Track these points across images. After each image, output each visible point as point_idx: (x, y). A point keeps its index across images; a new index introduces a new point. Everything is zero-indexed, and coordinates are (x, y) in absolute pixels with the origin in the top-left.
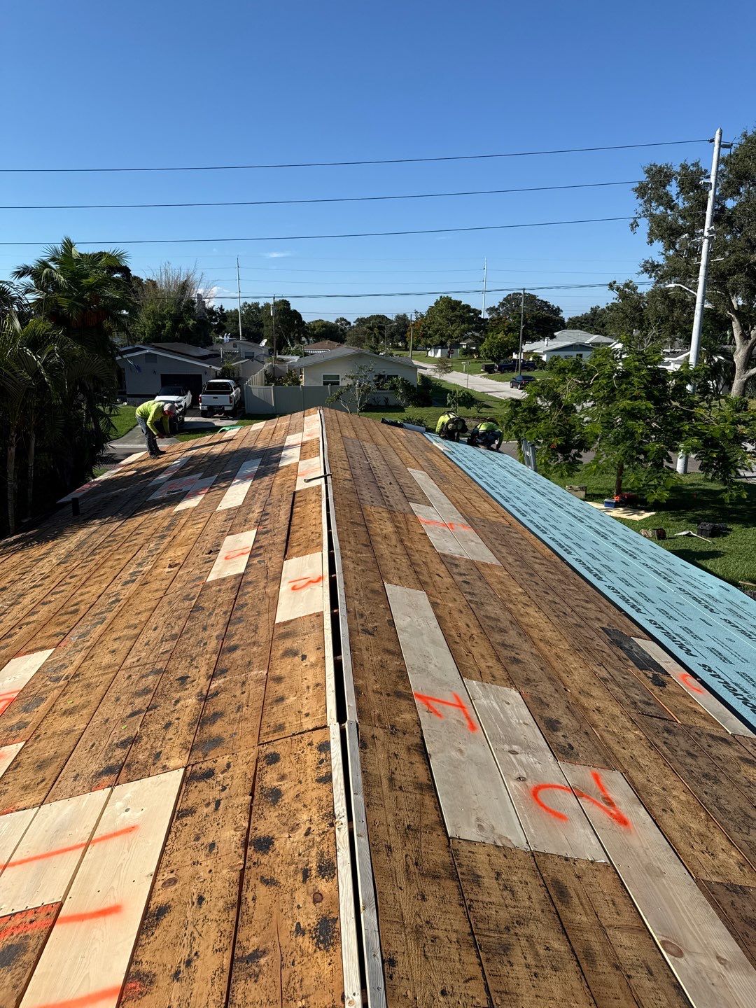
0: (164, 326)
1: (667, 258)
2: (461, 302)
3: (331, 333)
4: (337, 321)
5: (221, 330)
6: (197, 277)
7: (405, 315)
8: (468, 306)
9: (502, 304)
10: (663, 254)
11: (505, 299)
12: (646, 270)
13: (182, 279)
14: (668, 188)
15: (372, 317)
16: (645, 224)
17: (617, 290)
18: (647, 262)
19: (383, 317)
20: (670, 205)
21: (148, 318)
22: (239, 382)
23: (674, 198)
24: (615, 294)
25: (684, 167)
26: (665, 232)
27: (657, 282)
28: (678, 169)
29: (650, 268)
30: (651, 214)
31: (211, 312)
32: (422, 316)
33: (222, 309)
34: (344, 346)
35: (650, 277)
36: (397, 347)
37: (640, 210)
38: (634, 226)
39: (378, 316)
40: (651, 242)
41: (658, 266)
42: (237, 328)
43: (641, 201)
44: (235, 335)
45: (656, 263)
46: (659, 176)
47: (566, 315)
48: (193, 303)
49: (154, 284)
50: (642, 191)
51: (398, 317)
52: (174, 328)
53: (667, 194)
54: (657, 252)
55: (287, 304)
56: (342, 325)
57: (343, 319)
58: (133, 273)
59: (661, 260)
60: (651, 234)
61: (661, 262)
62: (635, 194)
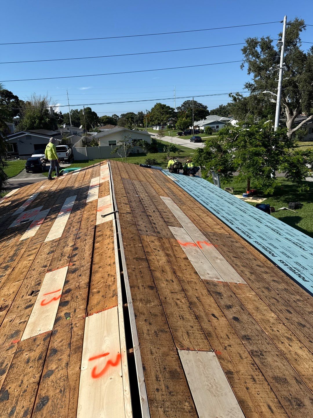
0: (35, 122)
1: (255, 81)
2: (166, 105)
3: (111, 121)
4: (113, 116)
5: (61, 122)
6: (48, 99)
7: (142, 112)
8: (169, 107)
9: (182, 106)
10: (253, 79)
11: (184, 103)
12: (247, 87)
13: (42, 100)
14: (256, 48)
15: (128, 113)
16: (247, 65)
17: (232, 97)
18: (247, 83)
19: (133, 113)
20: (258, 57)
21: (28, 119)
22: (70, 146)
23: (260, 53)
24: (232, 99)
25: (262, 39)
26: (257, 69)
27: (252, 92)
28: (259, 40)
29: (248, 86)
30: (250, 61)
31: (56, 114)
32: (149, 112)
33: (61, 113)
34: (117, 127)
35: (249, 90)
36: (140, 126)
37: (245, 59)
38: (242, 66)
39: (131, 113)
40: (249, 73)
41: (252, 85)
42: (69, 121)
43: (244, 55)
44: (68, 124)
45: (251, 84)
46: (252, 43)
47: (209, 109)
48: (48, 111)
49: (29, 103)
50: (244, 50)
51: (139, 113)
52: (40, 123)
53: (256, 51)
54: (250, 79)
55: (90, 109)
56: (115, 117)
57: (115, 115)
58: (20, 99)
59: (252, 82)
60: (250, 70)
61: (253, 83)
62: (242, 52)
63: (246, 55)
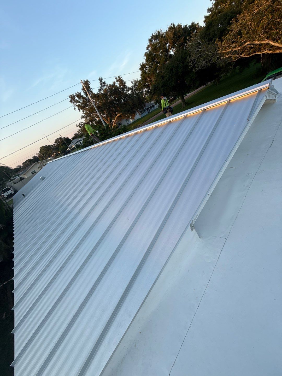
4: (17, 167)
7: (35, 156)
9: (55, 143)
11: (55, 141)
15: (26, 161)
16: (76, 108)
18: (82, 116)
20: (79, 102)
23: (79, 100)
25: (76, 94)
26: (82, 108)
29: (83, 117)
30: (77, 105)
32: (39, 154)
39: (28, 160)
41: (84, 116)
46: (72, 97)
47: (70, 138)
50: (71, 101)
51: (33, 157)
53: (77, 100)
54: (81, 113)
60: (79, 109)
61: (84, 115)
62: (70, 103)
63: (73, 104)
